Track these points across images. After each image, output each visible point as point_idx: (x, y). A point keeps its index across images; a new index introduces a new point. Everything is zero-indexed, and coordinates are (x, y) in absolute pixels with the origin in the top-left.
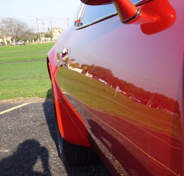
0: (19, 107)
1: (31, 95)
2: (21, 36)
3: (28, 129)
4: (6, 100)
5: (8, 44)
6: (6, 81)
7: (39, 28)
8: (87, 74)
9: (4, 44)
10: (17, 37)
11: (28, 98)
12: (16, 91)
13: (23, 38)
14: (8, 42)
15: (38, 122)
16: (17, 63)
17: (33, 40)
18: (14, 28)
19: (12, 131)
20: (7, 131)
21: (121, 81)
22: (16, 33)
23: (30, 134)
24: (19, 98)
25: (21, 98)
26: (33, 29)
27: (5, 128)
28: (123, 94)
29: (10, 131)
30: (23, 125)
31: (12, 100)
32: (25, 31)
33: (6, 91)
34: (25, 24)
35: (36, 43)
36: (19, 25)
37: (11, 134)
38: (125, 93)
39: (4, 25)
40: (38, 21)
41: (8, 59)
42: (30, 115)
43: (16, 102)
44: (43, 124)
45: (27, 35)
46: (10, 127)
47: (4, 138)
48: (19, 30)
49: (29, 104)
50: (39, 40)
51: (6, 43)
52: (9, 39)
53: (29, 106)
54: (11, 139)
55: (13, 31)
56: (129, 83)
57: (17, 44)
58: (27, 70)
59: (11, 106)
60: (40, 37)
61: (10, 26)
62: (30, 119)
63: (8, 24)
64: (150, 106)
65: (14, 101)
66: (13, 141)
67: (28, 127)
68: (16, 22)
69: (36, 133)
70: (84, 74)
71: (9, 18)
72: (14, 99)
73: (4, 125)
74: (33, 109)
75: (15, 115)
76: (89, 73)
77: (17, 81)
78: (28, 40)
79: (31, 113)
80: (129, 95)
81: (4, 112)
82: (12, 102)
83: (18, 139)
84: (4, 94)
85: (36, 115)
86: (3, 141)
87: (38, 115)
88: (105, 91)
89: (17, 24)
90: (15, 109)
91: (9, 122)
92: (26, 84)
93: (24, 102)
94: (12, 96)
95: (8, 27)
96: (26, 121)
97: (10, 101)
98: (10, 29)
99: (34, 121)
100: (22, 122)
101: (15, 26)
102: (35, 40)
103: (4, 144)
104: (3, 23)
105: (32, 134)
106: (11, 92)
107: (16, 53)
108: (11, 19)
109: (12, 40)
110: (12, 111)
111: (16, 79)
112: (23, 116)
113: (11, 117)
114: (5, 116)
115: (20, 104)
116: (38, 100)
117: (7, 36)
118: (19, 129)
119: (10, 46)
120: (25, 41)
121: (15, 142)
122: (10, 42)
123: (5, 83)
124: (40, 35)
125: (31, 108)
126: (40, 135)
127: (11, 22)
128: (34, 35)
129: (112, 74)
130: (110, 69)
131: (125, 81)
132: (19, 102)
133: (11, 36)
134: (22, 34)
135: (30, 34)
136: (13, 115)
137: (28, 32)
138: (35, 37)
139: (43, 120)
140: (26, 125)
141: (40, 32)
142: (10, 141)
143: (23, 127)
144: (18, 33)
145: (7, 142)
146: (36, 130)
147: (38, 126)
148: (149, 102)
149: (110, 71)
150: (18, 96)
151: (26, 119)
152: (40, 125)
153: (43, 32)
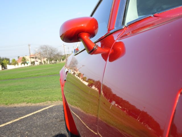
0: (47, 108)
1: (56, 100)
2: (53, 57)
3: (51, 124)
4: (39, 103)
5: (44, 63)
6: (41, 90)
7: (65, 51)
8: (93, 87)
9: (42, 63)
10: (50, 58)
11: (54, 102)
12: (46, 97)
13: (55, 59)
14: (45, 62)
15: (58, 119)
16: (50, 77)
17: (62, 60)
18: (49, 52)
19: (40, 126)
20: (36, 126)
21: (119, 97)
22: (50, 56)
23: (52, 128)
24: (47, 102)
25: (49, 102)
26: (61, 52)
27: (35, 124)
28: (119, 107)
29: (39, 126)
30: (48, 121)
31: (43, 103)
32: (56, 54)
33: (39, 97)
34: (56, 49)
35: (63, 62)
36: (51, 50)
37: (39, 128)
38: (121, 107)
39: (42, 50)
40: (65, 47)
41: (43, 74)
42: (53, 114)
43: (45, 105)
44: (62, 120)
45: (57, 56)
46: (39, 123)
47: (34, 131)
48: (51, 53)
49: (54, 106)
50: (65, 59)
51: (43, 63)
52: (45, 60)
53: (54, 108)
54: (39, 131)
55: (48, 54)
56: (124, 100)
57: (50, 63)
58: (56, 81)
59: (42, 108)
60: (66, 57)
61: (46, 51)
62: (53, 117)
63: (45, 50)
64: (139, 121)
65: (44, 104)
66: (40, 133)
67: (51, 123)
68: (50, 48)
69: (56, 127)
70: (90, 86)
71: (45, 45)
72: (44, 103)
73: (35, 121)
74: (56, 109)
75: (43, 114)
76: (95, 86)
77: (48, 89)
78: (58, 60)
79: (55, 113)
80: (124, 110)
81: (37, 112)
82: (43, 105)
83: (43, 131)
84: (38, 99)
85: (58, 114)
86: (33, 133)
87: (59, 114)
88: (104, 104)
89: (50, 49)
90: (44, 110)
91: (39, 119)
92: (53, 92)
93: (51, 105)
94: (43, 101)
95: (44, 51)
96: (50, 118)
97: (41, 104)
98: (45, 53)
99: (56, 119)
100: (48, 119)
101: (49, 51)
102: (63, 60)
103: (34, 135)
104: (41, 49)
105: (53, 128)
106: (42, 97)
107: (50, 69)
108: (46, 46)
109: (47, 60)
110: (42, 111)
111: (47, 88)
112: (49, 115)
113: (41, 115)
114: (36, 115)
115: (48, 106)
116: (60, 103)
117: (44, 58)
118: (45, 125)
119: (46, 65)
120: (56, 61)
121: (41, 134)
122: (46, 61)
123: (39, 91)
124: (66, 56)
125: (55, 108)
126: (58, 128)
127: (47, 48)
128: (62, 56)
129: (111, 91)
130: (110, 88)
131: (121, 98)
132: (47, 104)
133: (46, 58)
134: (54, 56)
135: (59, 56)
136: (42, 114)
137: (58, 55)
138: (63, 58)
139: (62, 118)
140: (50, 121)
141: (66, 54)
142: (38, 133)
143: (48, 123)
144: (51, 55)
145: (36, 134)
146: (56, 125)
147: (58, 122)
148: (139, 117)
149: (110, 89)
150: (47, 100)
151: (50, 117)
152: (60, 121)
153: (68, 54)
